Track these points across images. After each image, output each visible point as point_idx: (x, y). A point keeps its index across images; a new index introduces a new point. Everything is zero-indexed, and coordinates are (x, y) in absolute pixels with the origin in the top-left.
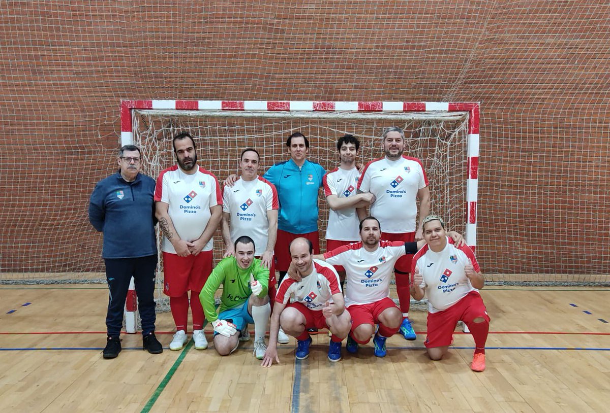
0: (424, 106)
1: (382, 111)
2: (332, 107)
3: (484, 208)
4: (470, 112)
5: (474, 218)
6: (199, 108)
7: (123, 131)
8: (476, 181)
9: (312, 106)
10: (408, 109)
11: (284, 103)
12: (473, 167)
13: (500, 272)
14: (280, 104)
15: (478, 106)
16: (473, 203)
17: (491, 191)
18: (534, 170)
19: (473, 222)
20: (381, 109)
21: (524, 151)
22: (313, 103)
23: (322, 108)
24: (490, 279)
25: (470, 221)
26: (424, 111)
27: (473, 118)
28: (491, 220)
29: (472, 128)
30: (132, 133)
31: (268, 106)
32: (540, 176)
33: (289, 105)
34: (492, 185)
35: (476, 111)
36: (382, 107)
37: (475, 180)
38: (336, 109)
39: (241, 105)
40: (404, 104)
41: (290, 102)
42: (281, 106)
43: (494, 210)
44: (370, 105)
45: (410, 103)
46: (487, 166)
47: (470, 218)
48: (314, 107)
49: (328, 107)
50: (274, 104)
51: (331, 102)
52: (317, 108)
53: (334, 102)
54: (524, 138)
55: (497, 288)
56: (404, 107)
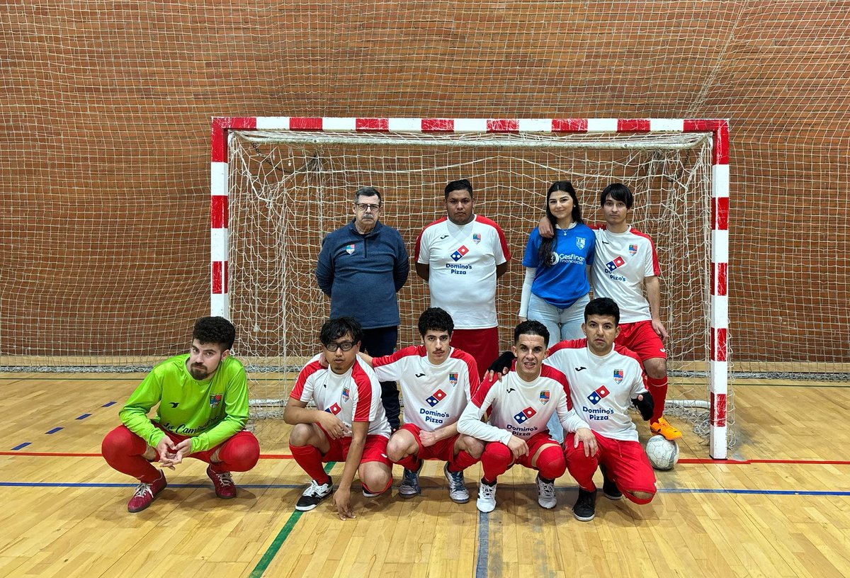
0: (648, 125)
1: (586, 132)
2: (515, 126)
3: (738, 271)
4: (715, 132)
5: (724, 287)
6: (323, 128)
7: (213, 161)
8: (725, 233)
9: (486, 126)
10: (624, 130)
11: (445, 121)
12: (721, 211)
13: (762, 359)
14: (439, 123)
15: (726, 124)
16: (722, 264)
17: (746, 247)
18: (806, 219)
19: (724, 294)
20: (585, 129)
21: (791, 193)
22: (487, 122)
23: (500, 127)
24: (747, 368)
25: (719, 292)
26: (648, 131)
27: (719, 143)
28: (747, 288)
29: (718, 155)
30: (227, 165)
31: (423, 126)
32: (816, 228)
33: (453, 124)
34: (747, 239)
35: (724, 131)
36: (586, 127)
37: (724, 231)
38: (520, 129)
39: (385, 124)
40: (619, 121)
41: (455, 120)
42: (441, 125)
43: (751, 274)
44: (569, 124)
45: (628, 120)
46: (741, 213)
47: (719, 286)
48: (489, 126)
49: (508, 127)
50: (432, 123)
51: (514, 119)
52: (493, 128)
53: (517, 119)
54: (791, 176)
55: (758, 382)
56: (619, 125)
